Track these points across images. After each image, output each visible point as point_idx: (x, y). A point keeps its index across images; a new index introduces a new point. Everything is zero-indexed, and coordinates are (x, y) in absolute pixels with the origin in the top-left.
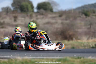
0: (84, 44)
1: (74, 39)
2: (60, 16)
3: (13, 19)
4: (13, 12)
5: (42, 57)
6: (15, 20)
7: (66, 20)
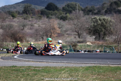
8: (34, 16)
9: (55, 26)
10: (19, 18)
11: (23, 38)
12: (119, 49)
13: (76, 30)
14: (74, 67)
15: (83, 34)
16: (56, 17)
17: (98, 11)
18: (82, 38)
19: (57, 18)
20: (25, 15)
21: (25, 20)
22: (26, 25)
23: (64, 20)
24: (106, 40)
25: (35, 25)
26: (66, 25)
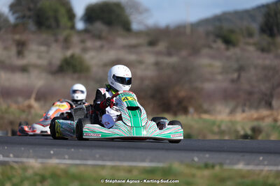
0: (219, 126)
1: (191, 110)
2: (152, 43)
3: (14, 50)
4: (15, 28)
5: (100, 163)
6: (20, 53)
7: (169, 54)
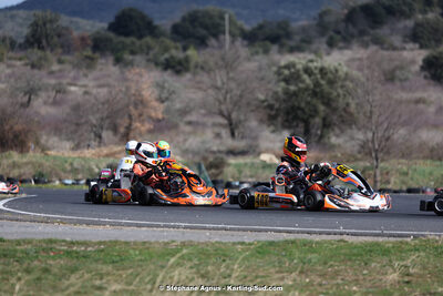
8: (67, 58)
9: (144, 93)
10: (14, 62)
11: (26, 136)
12: (379, 178)
13: (223, 107)
14: (213, 244)
15: (247, 124)
16: (148, 60)
17: (303, 41)
18: (242, 138)
19: (152, 65)
20: (35, 54)
21: (36, 71)
22: (40, 89)
23: (178, 72)
24: (333, 147)
25: (73, 88)
26: (186, 90)
